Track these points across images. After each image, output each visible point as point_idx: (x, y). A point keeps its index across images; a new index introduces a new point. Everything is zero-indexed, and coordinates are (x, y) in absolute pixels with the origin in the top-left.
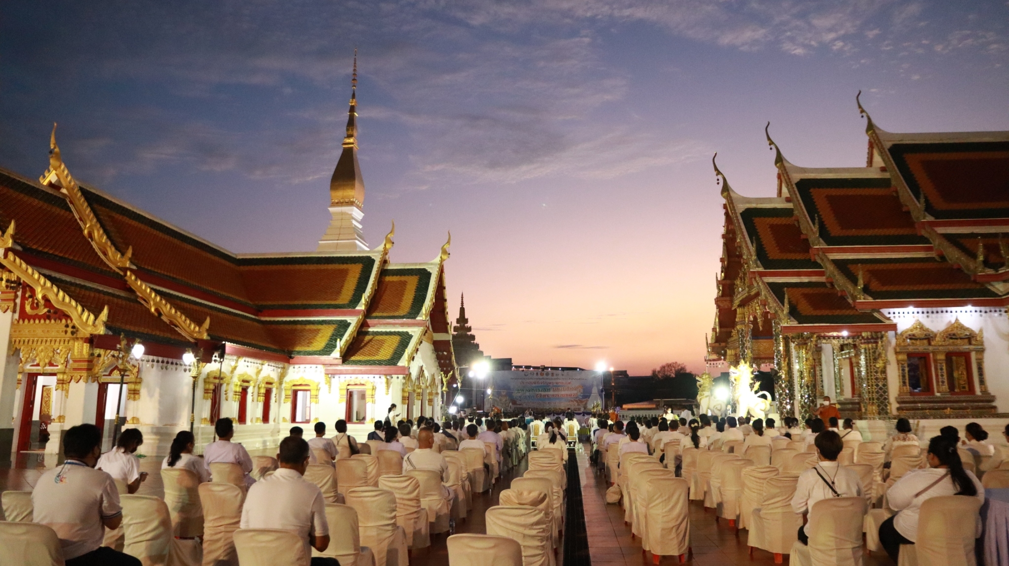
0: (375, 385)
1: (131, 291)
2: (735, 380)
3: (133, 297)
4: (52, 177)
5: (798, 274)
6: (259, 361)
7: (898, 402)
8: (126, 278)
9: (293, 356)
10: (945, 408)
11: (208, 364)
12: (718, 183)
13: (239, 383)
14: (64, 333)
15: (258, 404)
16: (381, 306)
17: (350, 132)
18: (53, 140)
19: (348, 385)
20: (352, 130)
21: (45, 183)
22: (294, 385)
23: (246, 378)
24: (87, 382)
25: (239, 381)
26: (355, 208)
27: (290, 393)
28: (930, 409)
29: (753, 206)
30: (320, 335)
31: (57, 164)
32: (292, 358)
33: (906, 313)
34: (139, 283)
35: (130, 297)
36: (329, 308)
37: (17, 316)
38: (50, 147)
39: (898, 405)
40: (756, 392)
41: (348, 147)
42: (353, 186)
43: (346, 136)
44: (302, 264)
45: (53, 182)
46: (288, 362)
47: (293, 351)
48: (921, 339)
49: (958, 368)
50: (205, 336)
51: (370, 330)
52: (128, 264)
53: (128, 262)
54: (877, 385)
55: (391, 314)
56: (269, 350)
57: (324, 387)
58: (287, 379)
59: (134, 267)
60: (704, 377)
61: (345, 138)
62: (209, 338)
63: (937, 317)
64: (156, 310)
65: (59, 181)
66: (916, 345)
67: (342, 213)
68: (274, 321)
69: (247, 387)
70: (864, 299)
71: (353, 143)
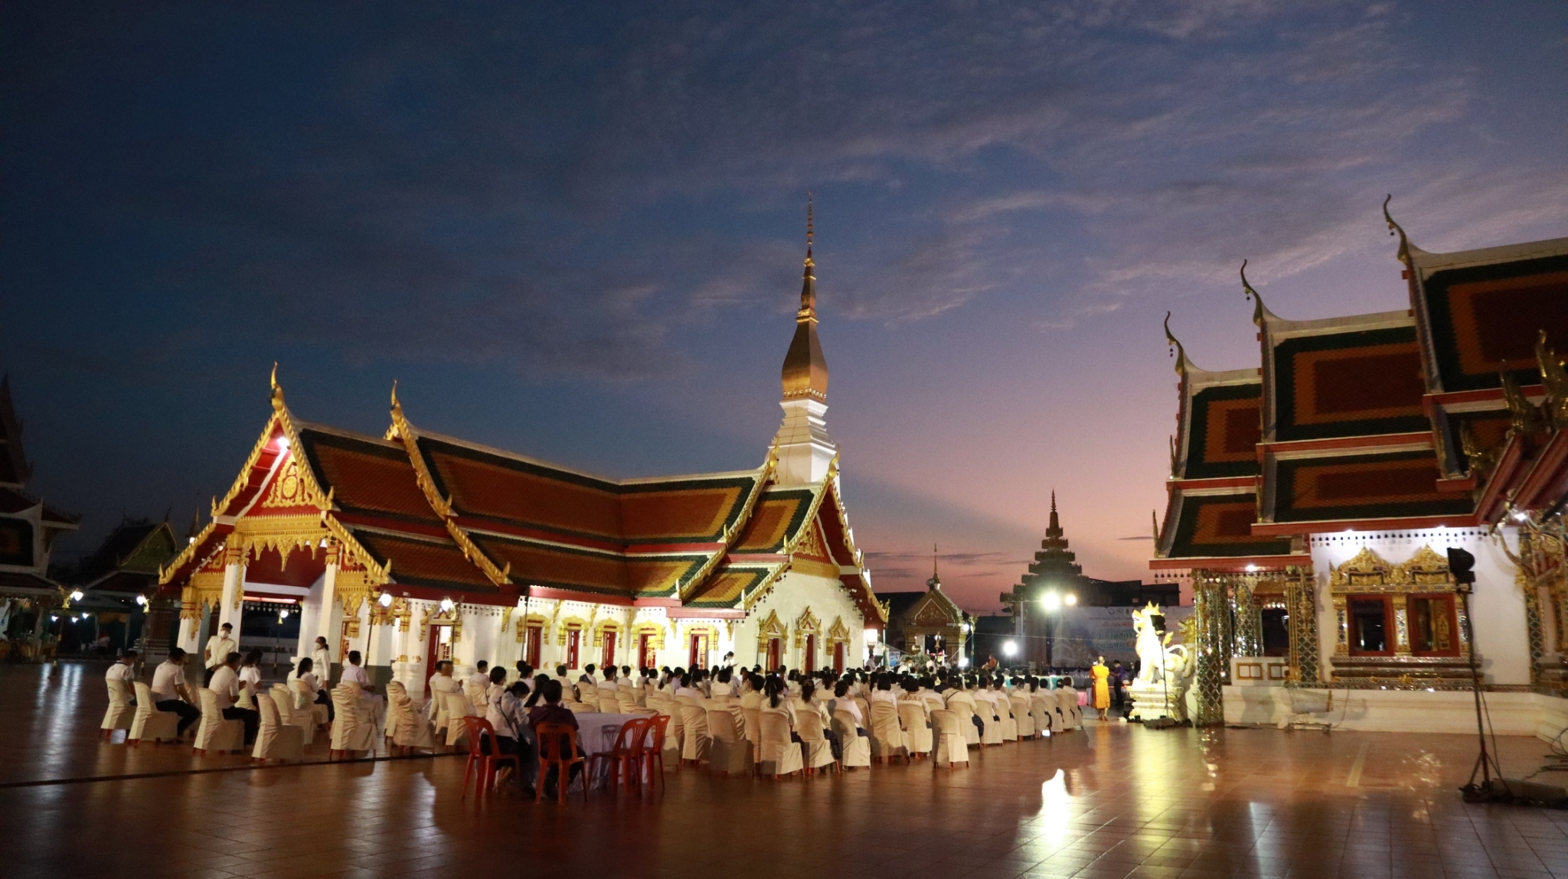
0: (718, 629)
1: (450, 537)
2: (1140, 629)
3: (452, 544)
4: (394, 432)
5: (1234, 484)
6: (594, 604)
7: (1335, 664)
8: (447, 526)
9: (636, 597)
10: (1402, 674)
11: (515, 608)
12: (1172, 355)
13: (563, 627)
14: (363, 583)
15: (594, 650)
16: (751, 538)
17: (805, 302)
18: (393, 397)
19: (693, 629)
20: (808, 300)
21: (389, 438)
22: (643, 629)
23: (573, 621)
24: (381, 624)
25: (564, 624)
26: (811, 401)
27: (637, 637)
28: (1375, 675)
29: (1216, 384)
30: (674, 573)
31: (398, 418)
32: (636, 599)
33: (1345, 538)
34: (457, 530)
35: (448, 544)
36: (692, 541)
37: (339, 567)
38: (391, 403)
39: (1333, 669)
40: (1167, 646)
41: (804, 322)
42: (807, 373)
43: (801, 308)
44: (681, 489)
45: (395, 435)
46: (632, 605)
47: (639, 592)
48: (1369, 575)
49: (1437, 617)
50: (506, 581)
51: (731, 566)
52: (448, 513)
53: (448, 511)
54: (1302, 640)
55: (757, 548)
56: (602, 592)
57: (669, 631)
58: (636, 622)
59: (455, 515)
60: (1187, 623)
61: (799, 310)
62: (511, 583)
63: (1400, 543)
64: (470, 556)
65: (400, 434)
66: (1362, 584)
67: (796, 409)
68: (638, 558)
69: (579, 631)
70: (1263, 522)
71: (808, 317)
